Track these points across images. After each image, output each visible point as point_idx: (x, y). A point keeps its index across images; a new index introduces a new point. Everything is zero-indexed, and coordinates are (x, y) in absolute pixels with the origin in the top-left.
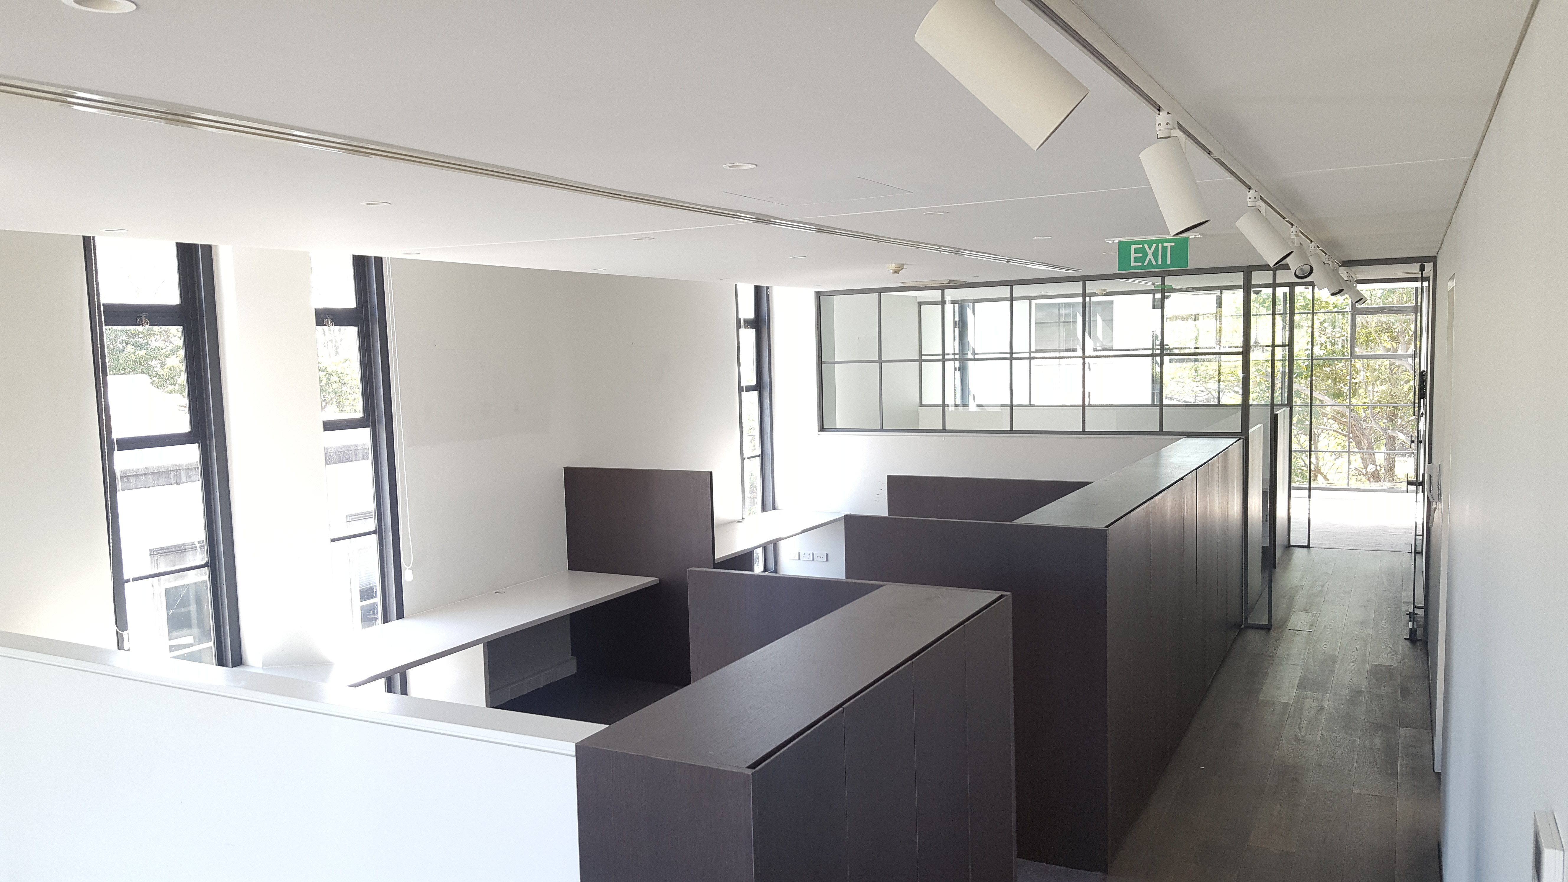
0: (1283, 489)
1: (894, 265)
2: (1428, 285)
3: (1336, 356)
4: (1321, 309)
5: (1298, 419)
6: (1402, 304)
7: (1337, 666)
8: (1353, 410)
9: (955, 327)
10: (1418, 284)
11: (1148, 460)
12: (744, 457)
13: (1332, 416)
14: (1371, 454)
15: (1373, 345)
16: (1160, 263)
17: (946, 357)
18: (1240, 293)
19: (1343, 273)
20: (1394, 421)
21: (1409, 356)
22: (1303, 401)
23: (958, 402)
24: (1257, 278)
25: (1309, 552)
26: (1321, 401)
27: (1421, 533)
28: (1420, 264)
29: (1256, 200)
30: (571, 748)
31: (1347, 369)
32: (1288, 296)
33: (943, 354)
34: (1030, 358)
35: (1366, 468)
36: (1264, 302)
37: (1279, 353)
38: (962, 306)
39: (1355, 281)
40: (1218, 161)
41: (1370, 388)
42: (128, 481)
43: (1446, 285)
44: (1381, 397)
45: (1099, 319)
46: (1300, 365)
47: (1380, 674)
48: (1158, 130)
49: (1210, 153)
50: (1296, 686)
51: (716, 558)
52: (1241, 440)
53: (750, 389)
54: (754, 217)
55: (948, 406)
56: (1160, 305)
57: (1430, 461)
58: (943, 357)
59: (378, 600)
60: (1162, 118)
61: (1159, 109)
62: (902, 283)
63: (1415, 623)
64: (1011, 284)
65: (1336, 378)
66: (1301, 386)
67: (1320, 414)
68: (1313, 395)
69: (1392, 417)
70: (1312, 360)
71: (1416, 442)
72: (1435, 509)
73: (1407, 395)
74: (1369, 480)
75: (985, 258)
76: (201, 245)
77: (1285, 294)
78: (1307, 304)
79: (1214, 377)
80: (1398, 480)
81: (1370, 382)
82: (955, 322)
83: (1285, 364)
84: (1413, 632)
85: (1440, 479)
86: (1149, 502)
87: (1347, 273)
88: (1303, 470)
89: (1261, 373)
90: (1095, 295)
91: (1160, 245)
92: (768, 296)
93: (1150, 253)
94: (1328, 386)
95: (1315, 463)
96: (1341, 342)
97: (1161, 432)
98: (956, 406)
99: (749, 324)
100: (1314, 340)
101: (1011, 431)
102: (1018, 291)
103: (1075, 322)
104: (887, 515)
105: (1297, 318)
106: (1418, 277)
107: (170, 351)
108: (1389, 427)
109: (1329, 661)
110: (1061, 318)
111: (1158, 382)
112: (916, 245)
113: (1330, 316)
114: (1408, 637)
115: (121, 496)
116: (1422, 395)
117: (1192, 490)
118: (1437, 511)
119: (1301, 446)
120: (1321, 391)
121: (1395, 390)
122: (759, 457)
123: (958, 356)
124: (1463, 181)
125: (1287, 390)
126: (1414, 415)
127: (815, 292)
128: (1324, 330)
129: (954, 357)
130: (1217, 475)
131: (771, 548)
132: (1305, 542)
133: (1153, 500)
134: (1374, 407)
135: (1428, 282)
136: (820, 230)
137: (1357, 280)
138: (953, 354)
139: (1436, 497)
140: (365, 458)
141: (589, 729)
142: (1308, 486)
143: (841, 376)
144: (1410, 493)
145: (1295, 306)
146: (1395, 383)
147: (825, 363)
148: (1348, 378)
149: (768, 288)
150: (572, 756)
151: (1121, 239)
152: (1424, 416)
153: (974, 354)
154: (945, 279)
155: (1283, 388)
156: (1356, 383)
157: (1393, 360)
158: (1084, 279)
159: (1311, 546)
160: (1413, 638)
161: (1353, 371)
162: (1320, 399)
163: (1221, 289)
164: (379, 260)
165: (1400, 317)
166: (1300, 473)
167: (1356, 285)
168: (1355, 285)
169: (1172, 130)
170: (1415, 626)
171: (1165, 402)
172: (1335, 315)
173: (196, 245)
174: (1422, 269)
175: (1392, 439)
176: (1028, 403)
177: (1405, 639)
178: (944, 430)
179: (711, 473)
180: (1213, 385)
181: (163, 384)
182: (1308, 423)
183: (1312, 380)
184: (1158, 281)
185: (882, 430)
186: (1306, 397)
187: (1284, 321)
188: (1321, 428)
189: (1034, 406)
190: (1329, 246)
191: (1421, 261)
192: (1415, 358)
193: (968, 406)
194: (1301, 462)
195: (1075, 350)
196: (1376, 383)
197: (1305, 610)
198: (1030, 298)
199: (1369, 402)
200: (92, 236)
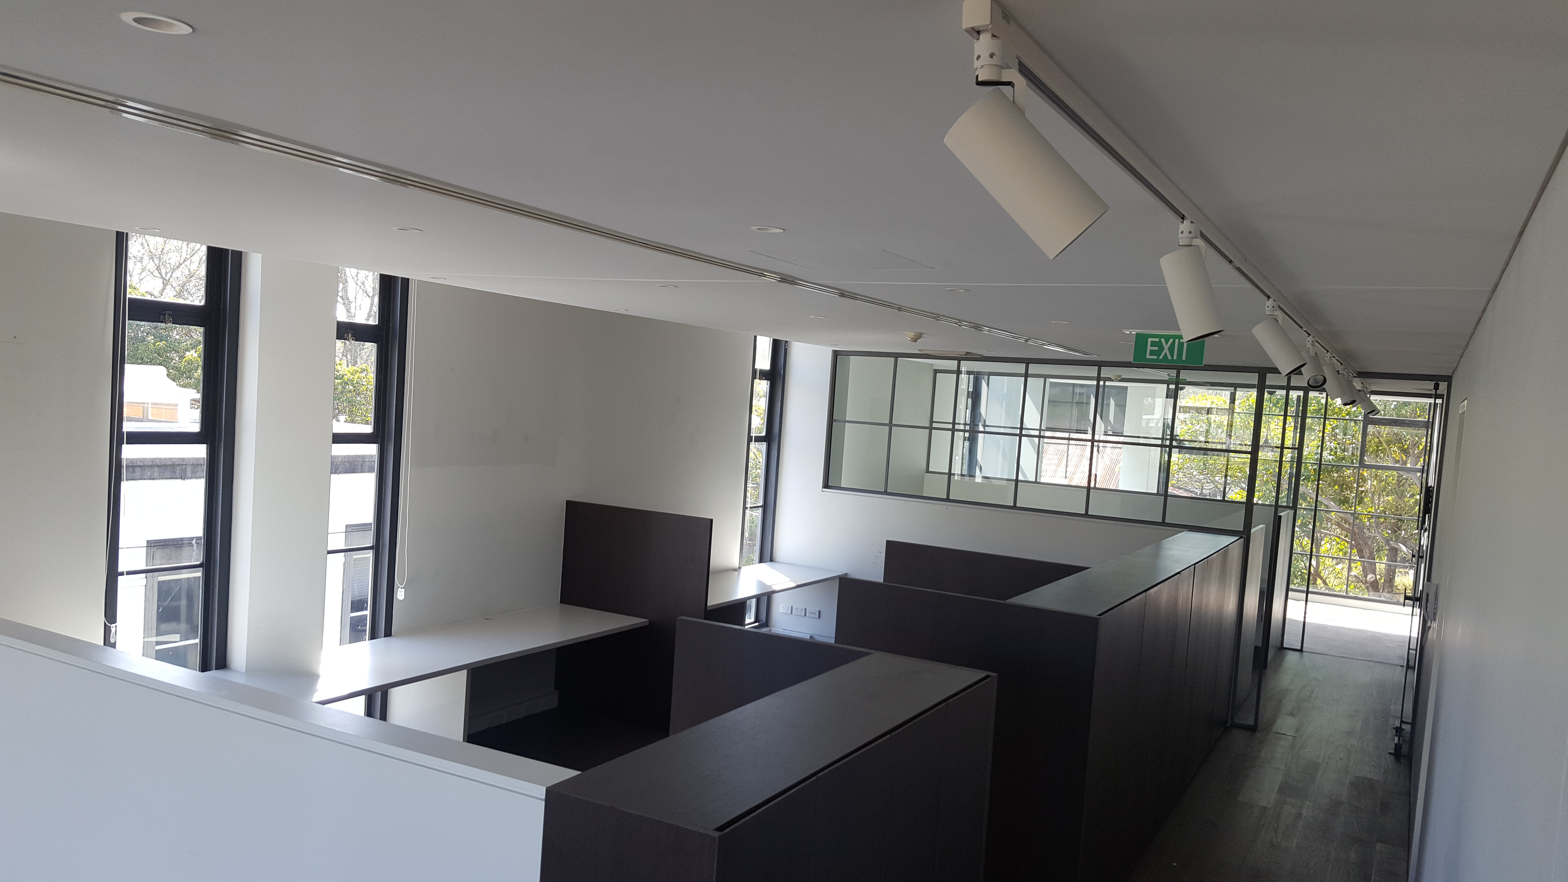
0: (1281, 589)
1: (913, 334)
2: (1441, 402)
3: (1345, 463)
4: (1334, 414)
5: (1302, 522)
6: (1415, 417)
7: (1319, 775)
8: (1357, 518)
9: (968, 397)
10: (1432, 401)
11: (1147, 550)
12: (747, 506)
13: (1335, 521)
14: (1372, 564)
15: (1382, 455)
16: (1175, 358)
17: (957, 427)
18: (1254, 393)
19: (1357, 384)
20: (1397, 533)
21: (1417, 470)
22: (1308, 505)
23: (965, 472)
24: (1271, 379)
25: (1301, 657)
26: (1327, 506)
27: (1415, 648)
28: (1435, 382)
29: (1274, 309)
30: (542, 792)
31: (1354, 477)
32: (1302, 399)
33: (954, 423)
34: (1040, 437)
35: (1366, 577)
36: (1278, 403)
37: (1288, 455)
38: (977, 378)
39: (1370, 392)
40: (1239, 270)
41: (1376, 497)
42: (134, 472)
43: (1460, 406)
44: (1386, 508)
45: (1112, 403)
46: (1309, 467)
47: (1361, 786)
48: (1180, 237)
49: (1231, 262)
50: (1276, 790)
51: (708, 605)
52: (1242, 540)
53: (758, 439)
54: (779, 277)
55: (954, 475)
56: (1173, 395)
57: (1429, 580)
58: (954, 426)
59: (367, 613)
60: (1185, 226)
61: (1183, 218)
62: (919, 350)
63: (1401, 739)
64: (1027, 362)
65: (1343, 485)
66: (1307, 489)
67: (1325, 519)
68: (1319, 499)
69: (1396, 529)
70: (1320, 464)
71: (1416, 556)
72: (1430, 627)
73: (1413, 508)
74: (1367, 588)
75: (1002, 335)
76: (232, 250)
77: (1299, 397)
78: (1321, 409)
79: (1222, 472)
80: (1397, 591)
81: (1377, 492)
82: (968, 392)
83: (1293, 465)
84: (1398, 747)
85: (1436, 599)
86: (1144, 594)
87: (1362, 383)
88: (1303, 573)
89: (1269, 472)
90: (1110, 380)
91: (1177, 340)
92: (786, 350)
93: (1166, 347)
94: (1335, 491)
95: (1315, 566)
96: (1351, 449)
97: (1163, 523)
98: (962, 475)
99: (764, 375)
100: (1324, 445)
101: (1014, 507)
102: (1033, 369)
103: (1088, 403)
104: (882, 581)
105: (1308, 421)
106: (1432, 394)
107: (191, 345)
108: (1392, 538)
109: (1313, 767)
110: (1075, 397)
111: (1165, 470)
112: (937, 317)
113: (1342, 423)
114: (1393, 752)
115: (125, 486)
116: (1427, 510)
117: (1189, 583)
118: (1431, 629)
119: (1303, 548)
120: (1327, 496)
121: (1400, 502)
122: (761, 508)
123: (969, 426)
124: (1482, 309)
125: (1292, 492)
126: (1418, 529)
127: (832, 350)
128: (1335, 435)
129: (965, 427)
130: (1215, 572)
131: (765, 599)
132: (1298, 646)
133: (1148, 592)
134: (1379, 517)
135: (1441, 400)
136: (843, 294)
137: (1372, 391)
138: (963, 424)
139: (1431, 616)
140: (370, 470)
141: (563, 774)
142: (1305, 589)
143: (851, 435)
144: (1406, 606)
145: (1308, 410)
146: (1401, 496)
147: (836, 421)
148: (1355, 485)
149: (786, 342)
150: (542, 800)
151: (1139, 331)
152: (1427, 532)
153: (985, 426)
154: (962, 350)
155: (1289, 490)
156: (1363, 491)
157: (1401, 473)
158: (1100, 364)
159: (1304, 650)
160: (1397, 754)
161: (1360, 480)
162: (1326, 503)
163: (1236, 386)
164: (406, 282)
165: (1410, 430)
166: (1300, 575)
167: (1370, 396)
168: (1368, 396)
169: (1194, 239)
170: (1401, 741)
171: (1171, 490)
172: (1347, 422)
173: (227, 251)
174: (1436, 387)
175: (1394, 550)
176: (1034, 480)
177: (1389, 753)
178: (947, 500)
179: (712, 520)
180: (1219, 479)
181: (180, 377)
182: (1311, 527)
183: (1318, 484)
184: (1173, 373)
185: (885, 493)
186: (1311, 500)
187: (1296, 422)
188: (1324, 533)
189: (1040, 483)
190: (1346, 357)
191: (1436, 379)
192: (1423, 472)
193: (974, 476)
194: (1301, 565)
195: (1085, 432)
196: (1382, 493)
197: (1292, 714)
198: (1046, 377)
199: (1373, 511)
200: (125, 232)
